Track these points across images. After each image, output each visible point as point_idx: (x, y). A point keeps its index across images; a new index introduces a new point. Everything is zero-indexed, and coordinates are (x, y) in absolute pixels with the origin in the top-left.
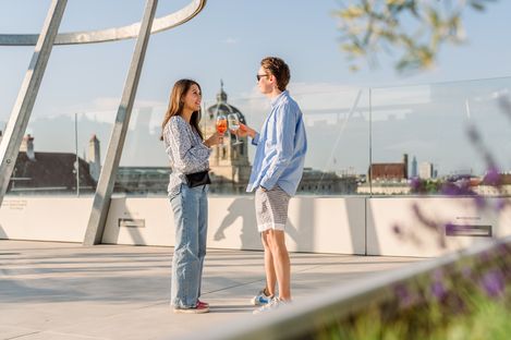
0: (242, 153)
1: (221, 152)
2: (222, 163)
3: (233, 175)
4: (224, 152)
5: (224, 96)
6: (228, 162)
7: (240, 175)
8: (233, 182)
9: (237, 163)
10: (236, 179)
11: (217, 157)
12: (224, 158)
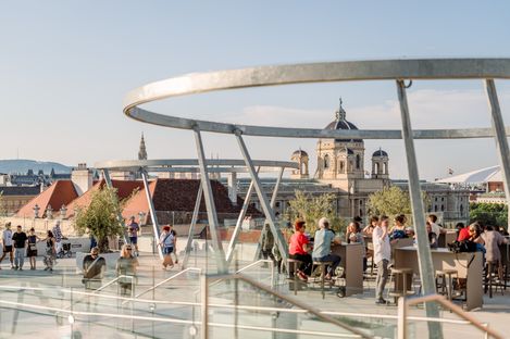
0: (358, 166)
1: (339, 166)
2: (339, 176)
3: (349, 188)
4: (342, 166)
5: (342, 113)
6: (345, 176)
7: (355, 188)
8: (350, 194)
9: (353, 176)
10: (352, 191)
11: (335, 170)
12: (340, 172)
